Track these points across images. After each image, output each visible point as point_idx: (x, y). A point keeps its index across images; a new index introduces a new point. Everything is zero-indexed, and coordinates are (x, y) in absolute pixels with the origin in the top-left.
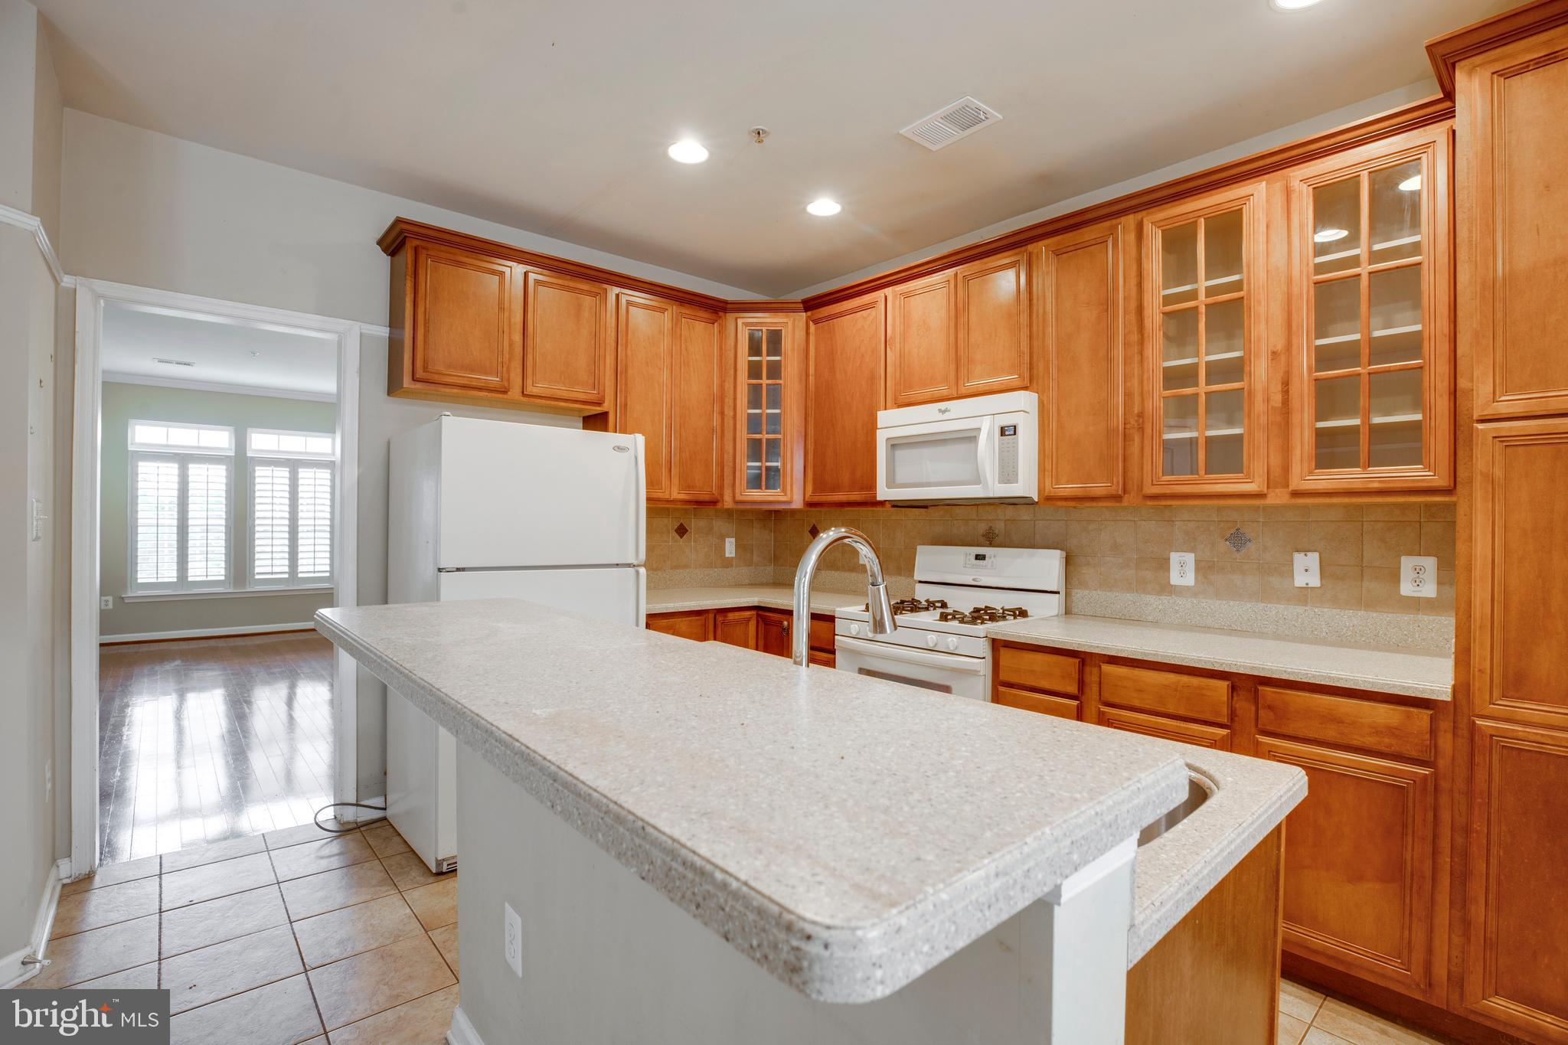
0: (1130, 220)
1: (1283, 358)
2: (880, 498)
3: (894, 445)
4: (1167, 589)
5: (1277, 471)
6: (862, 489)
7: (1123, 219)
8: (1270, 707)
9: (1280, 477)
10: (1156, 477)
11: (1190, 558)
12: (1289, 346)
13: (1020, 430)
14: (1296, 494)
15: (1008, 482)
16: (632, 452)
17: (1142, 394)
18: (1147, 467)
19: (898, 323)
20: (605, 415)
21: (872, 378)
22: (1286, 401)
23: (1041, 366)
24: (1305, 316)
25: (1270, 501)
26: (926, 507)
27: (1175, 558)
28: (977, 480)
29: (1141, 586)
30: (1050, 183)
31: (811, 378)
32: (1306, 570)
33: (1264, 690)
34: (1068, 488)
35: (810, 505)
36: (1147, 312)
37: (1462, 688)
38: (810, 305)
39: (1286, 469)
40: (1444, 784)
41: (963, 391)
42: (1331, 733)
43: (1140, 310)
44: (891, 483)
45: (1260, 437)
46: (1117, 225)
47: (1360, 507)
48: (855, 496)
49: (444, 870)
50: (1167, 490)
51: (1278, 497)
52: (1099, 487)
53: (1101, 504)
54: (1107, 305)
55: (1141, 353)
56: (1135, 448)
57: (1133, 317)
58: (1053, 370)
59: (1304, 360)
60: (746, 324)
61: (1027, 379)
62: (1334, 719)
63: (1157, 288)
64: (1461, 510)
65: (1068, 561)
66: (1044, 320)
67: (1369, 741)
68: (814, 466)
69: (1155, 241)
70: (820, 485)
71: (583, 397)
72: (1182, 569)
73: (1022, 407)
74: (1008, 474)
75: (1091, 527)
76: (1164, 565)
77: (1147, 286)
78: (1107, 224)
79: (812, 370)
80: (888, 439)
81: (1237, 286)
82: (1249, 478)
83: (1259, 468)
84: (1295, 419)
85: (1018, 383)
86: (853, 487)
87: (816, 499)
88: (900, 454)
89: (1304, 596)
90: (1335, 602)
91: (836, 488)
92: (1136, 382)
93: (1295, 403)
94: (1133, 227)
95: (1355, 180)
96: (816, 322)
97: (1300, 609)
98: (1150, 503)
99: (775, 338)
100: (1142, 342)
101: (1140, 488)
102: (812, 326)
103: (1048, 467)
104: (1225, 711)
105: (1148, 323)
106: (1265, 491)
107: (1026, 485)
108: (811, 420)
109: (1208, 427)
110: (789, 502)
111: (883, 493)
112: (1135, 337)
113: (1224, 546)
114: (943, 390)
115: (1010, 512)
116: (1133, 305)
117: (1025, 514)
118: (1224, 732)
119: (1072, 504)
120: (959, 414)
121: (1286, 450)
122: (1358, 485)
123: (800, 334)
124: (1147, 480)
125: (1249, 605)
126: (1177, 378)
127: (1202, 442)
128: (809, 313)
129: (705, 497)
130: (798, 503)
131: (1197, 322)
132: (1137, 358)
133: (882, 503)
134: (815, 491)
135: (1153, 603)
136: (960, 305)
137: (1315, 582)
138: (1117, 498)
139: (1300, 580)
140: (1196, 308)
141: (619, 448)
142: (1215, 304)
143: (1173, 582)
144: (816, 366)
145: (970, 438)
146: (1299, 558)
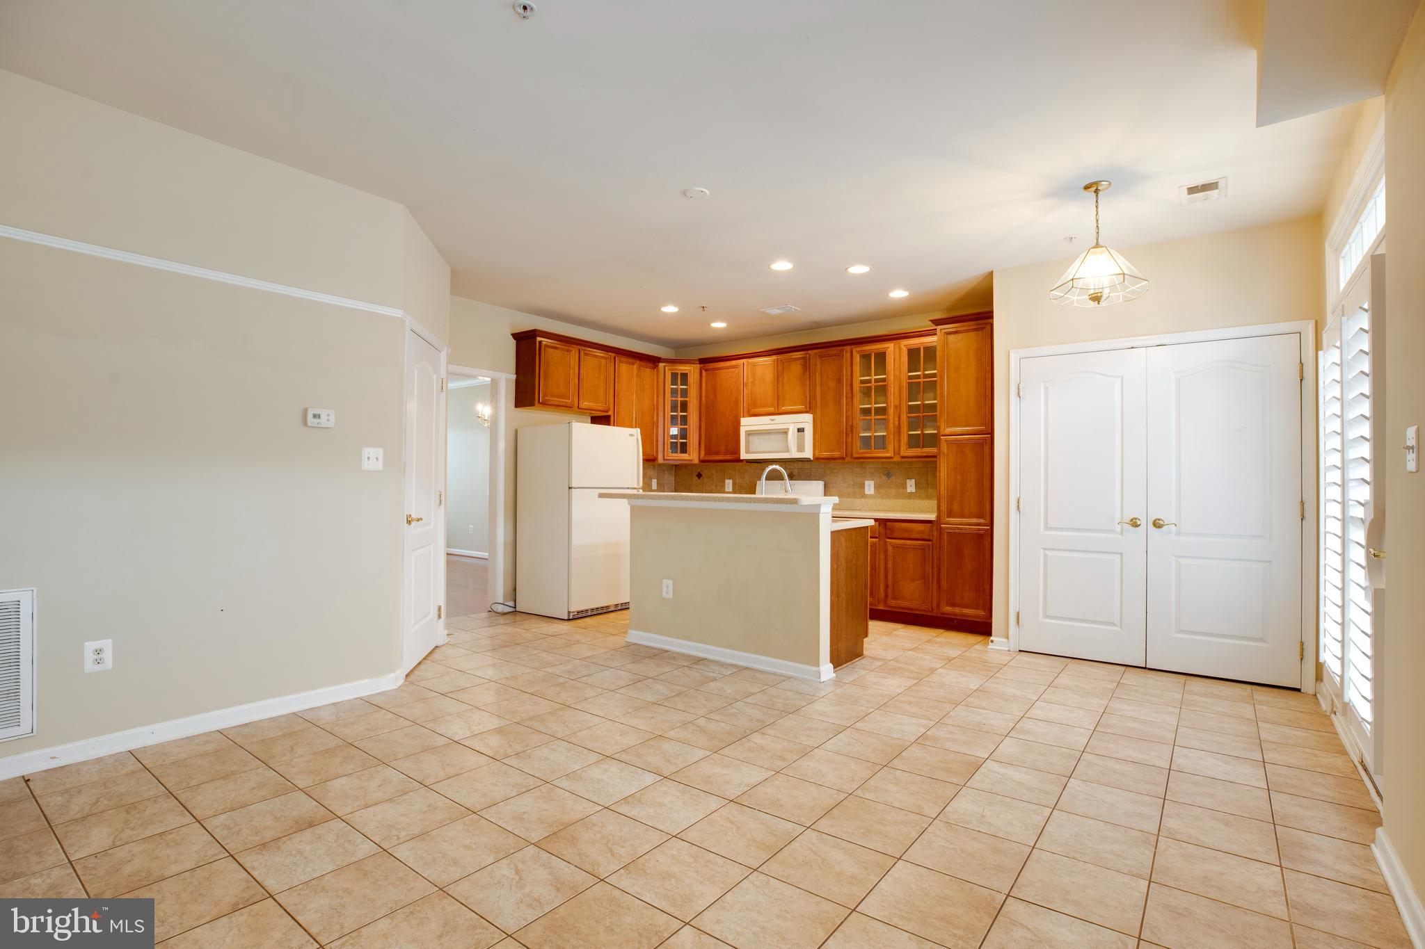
0: (848, 348)
1: (898, 409)
2: (742, 458)
3: (749, 434)
4: (863, 496)
5: (897, 449)
6: (731, 454)
7: (846, 347)
8: (889, 529)
9: (897, 452)
10: (858, 450)
11: (872, 483)
12: (900, 404)
13: (805, 430)
14: (903, 457)
15: (801, 452)
16: (635, 435)
17: (852, 417)
18: (854, 446)
19: (750, 375)
20: (609, 416)
21: (737, 402)
22: (899, 424)
23: (814, 403)
24: (905, 394)
25: (895, 460)
26: (760, 463)
27: (867, 483)
28: (788, 451)
29: (854, 495)
30: (818, 326)
31: (704, 399)
32: (911, 486)
33: (888, 523)
34: (825, 454)
35: (702, 461)
36: (854, 386)
37: (939, 517)
38: (703, 361)
39: (899, 448)
40: (935, 546)
41: (781, 411)
42: (906, 535)
43: (852, 385)
44: (747, 452)
45: (892, 437)
46: (843, 350)
47: (927, 462)
48: (728, 457)
49: (571, 618)
50: (861, 456)
51: (897, 459)
52: (836, 454)
53: (838, 461)
54: (839, 381)
55: (852, 401)
56: (850, 439)
57: (849, 387)
58: (819, 405)
59: (904, 409)
60: (669, 370)
61: (808, 409)
62: (906, 530)
63: (858, 377)
64: (938, 462)
65: (825, 486)
66: (815, 384)
67: (916, 536)
68: (705, 442)
69: (857, 358)
70: (709, 451)
71: (601, 408)
72: (870, 487)
73: (806, 420)
74: (801, 448)
75: (835, 471)
76: (862, 486)
77: (854, 376)
78: (840, 348)
79: (703, 394)
80: (746, 431)
81: (884, 380)
82: (888, 452)
83: (891, 448)
84: (902, 430)
85: (803, 410)
86: (726, 453)
87: (706, 458)
88: (751, 438)
89: (910, 496)
90: (920, 498)
91: (717, 453)
92: (850, 413)
93: (902, 425)
94: (849, 351)
95: (919, 349)
96: (706, 370)
97: (909, 501)
98: (856, 461)
99: (684, 377)
100: (852, 397)
101: (852, 454)
102: (703, 371)
103: (817, 446)
104: (877, 533)
105: (854, 390)
106: (893, 455)
107: (808, 453)
108: (703, 419)
109: (876, 431)
110: (691, 460)
111: (744, 456)
112: (850, 395)
113: (884, 478)
114: (771, 409)
115: (800, 465)
116: (849, 382)
117: (807, 466)
118: (877, 540)
119: (826, 461)
120: (780, 421)
121: (899, 441)
122: (919, 454)
123: (697, 375)
124: (854, 451)
125: (893, 500)
126: (866, 412)
127: (873, 437)
128: (702, 365)
129: (651, 458)
130: (696, 461)
131: (871, 391)
132: (850, 403)
133: (742, 461)
134: (706, 454)
135: (859, 502)
136: (780, 373)
137: (914, 491)
138: (843, 458)
139: (909, 491)
140: (871, 387)
141: (631, 435)
142: (877, 386)
143: (866, 493)
144: (706, 392)
145: (785, 432)
146: (908, 481)
